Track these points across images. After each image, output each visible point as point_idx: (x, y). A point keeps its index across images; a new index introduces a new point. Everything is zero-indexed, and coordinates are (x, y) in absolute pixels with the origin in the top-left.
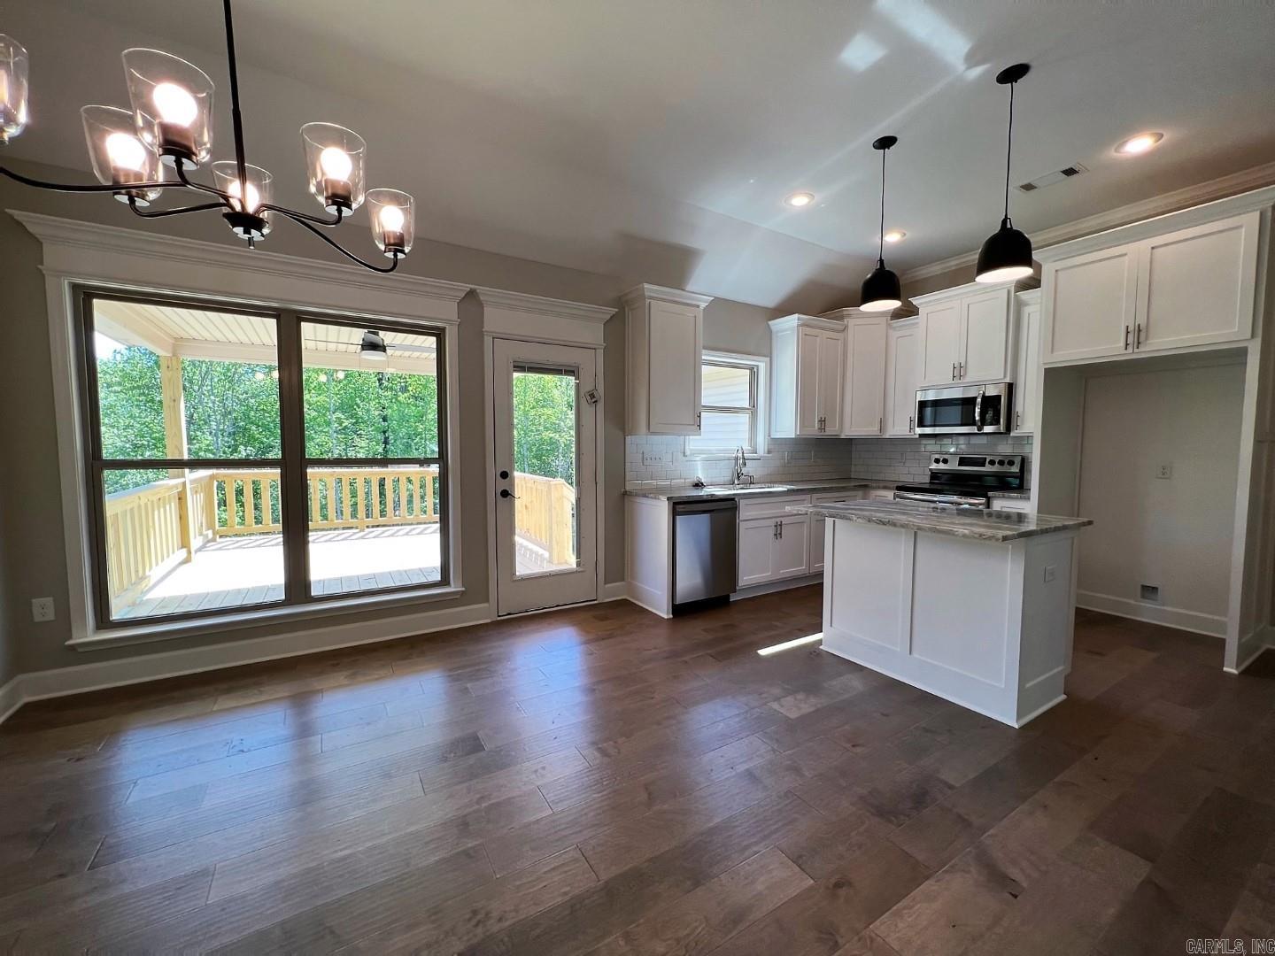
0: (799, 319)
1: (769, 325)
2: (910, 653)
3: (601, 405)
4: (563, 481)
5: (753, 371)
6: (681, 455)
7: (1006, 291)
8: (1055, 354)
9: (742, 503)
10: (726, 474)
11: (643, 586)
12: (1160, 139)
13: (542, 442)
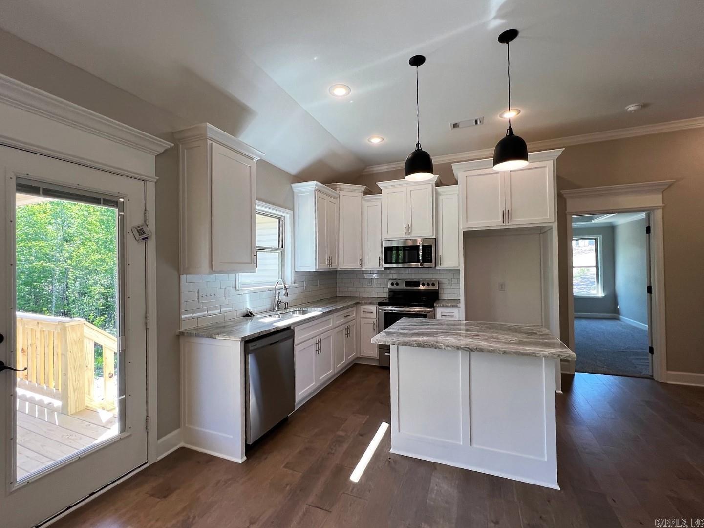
0: (316, 185)
1: (291, 186)
2: (471, 445)
3: (152, 244)
4: (83, 320)
5: (281, 221)
6: (232, 290)
7: (431, 185)
8: (469, 223)
9: (297, 329)
10: (266, 303)
11: (203, 430)
12: (518, 114)
13: (33, 271)
